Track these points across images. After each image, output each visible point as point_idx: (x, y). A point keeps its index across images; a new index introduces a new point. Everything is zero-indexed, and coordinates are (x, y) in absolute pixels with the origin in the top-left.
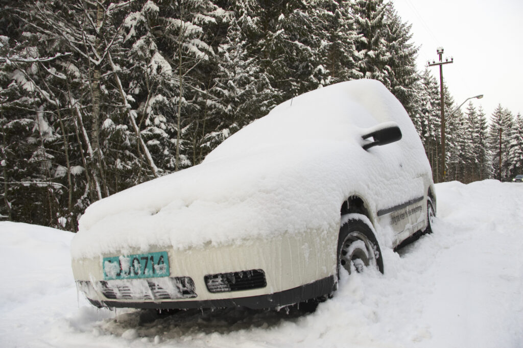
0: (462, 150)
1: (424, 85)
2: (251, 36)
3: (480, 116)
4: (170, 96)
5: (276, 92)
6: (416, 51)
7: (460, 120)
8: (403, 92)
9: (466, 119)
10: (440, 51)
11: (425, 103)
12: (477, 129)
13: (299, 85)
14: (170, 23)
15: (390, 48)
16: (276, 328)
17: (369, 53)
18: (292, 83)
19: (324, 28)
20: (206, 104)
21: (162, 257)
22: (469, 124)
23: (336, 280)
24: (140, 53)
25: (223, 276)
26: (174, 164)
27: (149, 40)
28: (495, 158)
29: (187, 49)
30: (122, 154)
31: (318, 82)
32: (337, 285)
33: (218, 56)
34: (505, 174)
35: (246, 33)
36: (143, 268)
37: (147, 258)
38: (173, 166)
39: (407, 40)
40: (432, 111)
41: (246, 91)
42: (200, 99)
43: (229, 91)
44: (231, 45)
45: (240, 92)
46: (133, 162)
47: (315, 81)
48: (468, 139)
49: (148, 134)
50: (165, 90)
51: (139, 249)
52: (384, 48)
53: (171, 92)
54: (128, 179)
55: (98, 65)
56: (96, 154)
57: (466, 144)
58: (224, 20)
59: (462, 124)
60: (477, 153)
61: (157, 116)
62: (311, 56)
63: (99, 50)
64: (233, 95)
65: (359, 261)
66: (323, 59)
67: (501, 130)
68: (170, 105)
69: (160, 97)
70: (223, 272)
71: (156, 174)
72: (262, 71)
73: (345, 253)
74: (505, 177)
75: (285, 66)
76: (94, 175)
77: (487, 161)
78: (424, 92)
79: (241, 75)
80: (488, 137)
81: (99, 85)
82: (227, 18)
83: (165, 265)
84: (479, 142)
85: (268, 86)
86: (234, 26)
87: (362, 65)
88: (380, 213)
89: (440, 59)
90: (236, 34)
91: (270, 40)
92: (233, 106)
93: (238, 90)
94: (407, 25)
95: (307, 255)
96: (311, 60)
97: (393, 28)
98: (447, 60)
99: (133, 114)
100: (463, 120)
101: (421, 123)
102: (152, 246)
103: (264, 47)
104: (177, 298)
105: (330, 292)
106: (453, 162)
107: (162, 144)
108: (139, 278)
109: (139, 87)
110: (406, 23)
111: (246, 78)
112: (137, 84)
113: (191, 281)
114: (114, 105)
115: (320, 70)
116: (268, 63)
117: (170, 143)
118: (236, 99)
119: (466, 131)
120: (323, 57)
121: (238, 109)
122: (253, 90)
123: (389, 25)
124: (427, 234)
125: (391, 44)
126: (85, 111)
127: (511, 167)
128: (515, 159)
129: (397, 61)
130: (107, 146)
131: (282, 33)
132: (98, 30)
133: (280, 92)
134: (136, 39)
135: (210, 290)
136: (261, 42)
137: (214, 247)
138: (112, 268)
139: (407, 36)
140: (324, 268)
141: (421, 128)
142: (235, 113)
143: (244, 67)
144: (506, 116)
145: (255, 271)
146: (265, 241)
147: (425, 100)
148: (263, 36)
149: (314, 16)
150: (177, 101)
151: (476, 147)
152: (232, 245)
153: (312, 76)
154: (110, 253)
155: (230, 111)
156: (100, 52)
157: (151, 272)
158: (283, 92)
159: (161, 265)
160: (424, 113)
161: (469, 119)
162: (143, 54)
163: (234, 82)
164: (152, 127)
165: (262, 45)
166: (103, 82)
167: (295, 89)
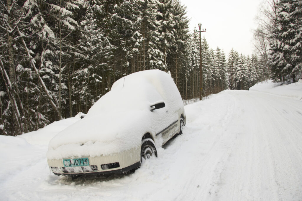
0: (213, 72)
1: (194, 38)
2: (98, 16)
3: (223, 54)
4: (54, 50)
5: (113, 47)
6: (189, 21)
7: (213, 56)
8: (182, 43)
9: (216, 56)
10: (200, 25)
11: (194, 48)
12: (221, 62)
13: (125, 42)
14: (52, 7)
15: (175, 19)
16: (123, 178)
17: (163, 22)
18: (121, 41)
19: (139, 9)
20: (75, 54)
21: (86, 159)
22: (217, 59)
23: (140, 162)
24: (35, 25)
25: (106, 164)
26: (58, 88)
27: (40, 17)
28: (230, 76)
29: (63, 23)
30: (28, 84)
31: (136, 40)
32: (141, 164)
33: (80, 27)
34: (235, 85)
35: (96, 13)
36: (80, 163)
37: (81, 160)
38: (57, 89)
39: (184, 15)
40: (197, 52)
41: (97, 48)
42: (71, 52)
43: (87, 47)
44: (88, 21)
45: (93, 48)
46: (35, 89)
47: (134, 40)
48: (216, 67)
49: (43, 72)
50: (51, 47)
51: (78, 157)
52: (172, 19)
53: (54, 48)
54: (32, 98)
55: (11, 33)
56: (13, 85)
57: (216, 70)
58: (84, 6)
59: (214, 58)
60: (221, 74)
61: (47, 62)
62: (132, 26)
63: (10, 24)
64: (89, 50)
65: (149, 155)
66: (138, 27)
67: (233, 62)
68: (54, 56)
69: (48, 51)
70: (107, 163)
71: (48, 94)
72: (105, 36)
73: (143, 152)
74: (234, 87)
75: (117, 32)
76: (13, 96)
77: (226, 78)
78: (193, 42)
79: (94, 39)
80: (226, 66)
81: (12, 45)
82: (85, 5)
83: (87, 162)
84: (222, 68)
85: (109, 44)
86: (89, 10)
87: (160, 29)
88: (157, 135)
89: (200, 29)
90: (90, 15)
91: (110, 19)
92: (90, 56)
93: (92, 47)
94: (184, 7)
95: (131, 156)
96: (132, 28)
97: (177, 8)
98: (203, 30)
99: (33, 61)
100: (214, 56)
101: (192, 59)
102: (82, 156)
103: (106, 22)
104: (92, 172)
105: (139, 166)
106: (208, 79)
107: (51, 77)
108: (78, 166)
109: (36, 45)
110: (184, 5)
111: (96, 40)
112: (34, 43)
113: (96, 166)
114: (22, 56)
115: (137, 34)
116: (109, 31)
117: (55, 76)
118: (91, 52)
119: (215, 62)
120: (138, 26)
121: (93, 57)
122: (101, 47)
123: (174, 7)
124: (180, 135)
125: (175, 17)
126: (5, 60)
127: (238, 81)
128: (240, 77)
129: (179, 26)
130: (19, 80)
131: (116, 15)
132: (9, 11)
133: (115, 47)
134: (32, 16)
135: (102, 169)
136: (105, 19)
137: (104, 156)
138: (68, 163)
139: (184, 12)
140: (137, 159)
141: (192, 62)
142: (91, 60)
143: (96, 34)
144: (236, 54)
145: (116, 163)
146: (119, 154)
147: (194, 46)
148: (106, 15)
149: (134, 3)
150: (58, 53)
151: (220, 71)
152: (109, 156)
153: (132, 37)
154: (66, 158)
155: (88, 58)
156: (11, 25)
157: (83, 164)
158: (117, 47)
159: (86, 162)
160: (193, 54)
161: (217, 56)
162: (37, 26)
163: (90, 42)
164: (44, 68)
165: (105, 21)
166: (15, 42)
167: (123, 44)
